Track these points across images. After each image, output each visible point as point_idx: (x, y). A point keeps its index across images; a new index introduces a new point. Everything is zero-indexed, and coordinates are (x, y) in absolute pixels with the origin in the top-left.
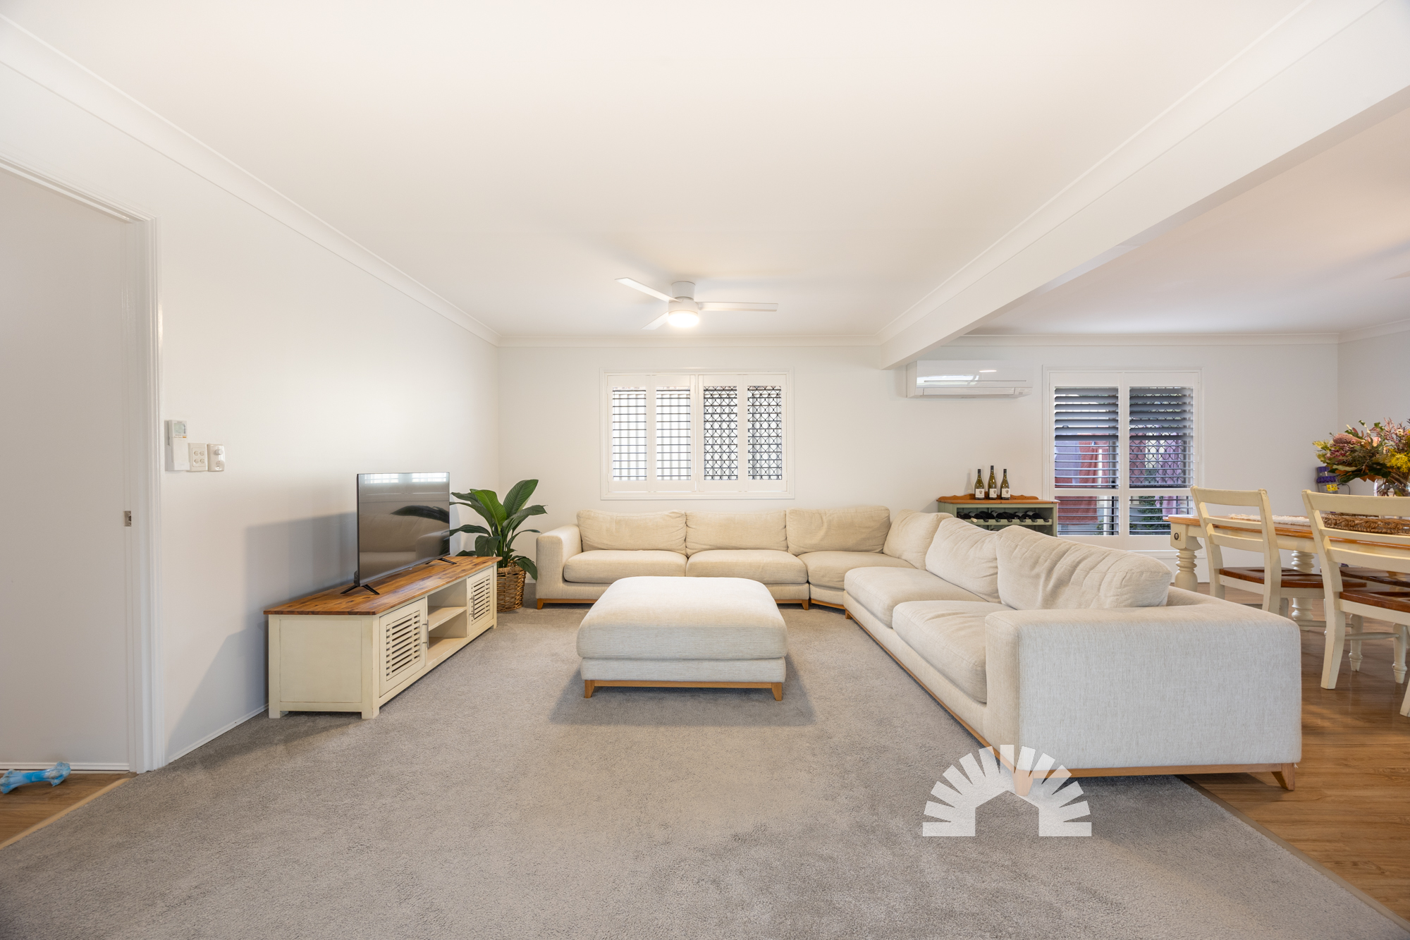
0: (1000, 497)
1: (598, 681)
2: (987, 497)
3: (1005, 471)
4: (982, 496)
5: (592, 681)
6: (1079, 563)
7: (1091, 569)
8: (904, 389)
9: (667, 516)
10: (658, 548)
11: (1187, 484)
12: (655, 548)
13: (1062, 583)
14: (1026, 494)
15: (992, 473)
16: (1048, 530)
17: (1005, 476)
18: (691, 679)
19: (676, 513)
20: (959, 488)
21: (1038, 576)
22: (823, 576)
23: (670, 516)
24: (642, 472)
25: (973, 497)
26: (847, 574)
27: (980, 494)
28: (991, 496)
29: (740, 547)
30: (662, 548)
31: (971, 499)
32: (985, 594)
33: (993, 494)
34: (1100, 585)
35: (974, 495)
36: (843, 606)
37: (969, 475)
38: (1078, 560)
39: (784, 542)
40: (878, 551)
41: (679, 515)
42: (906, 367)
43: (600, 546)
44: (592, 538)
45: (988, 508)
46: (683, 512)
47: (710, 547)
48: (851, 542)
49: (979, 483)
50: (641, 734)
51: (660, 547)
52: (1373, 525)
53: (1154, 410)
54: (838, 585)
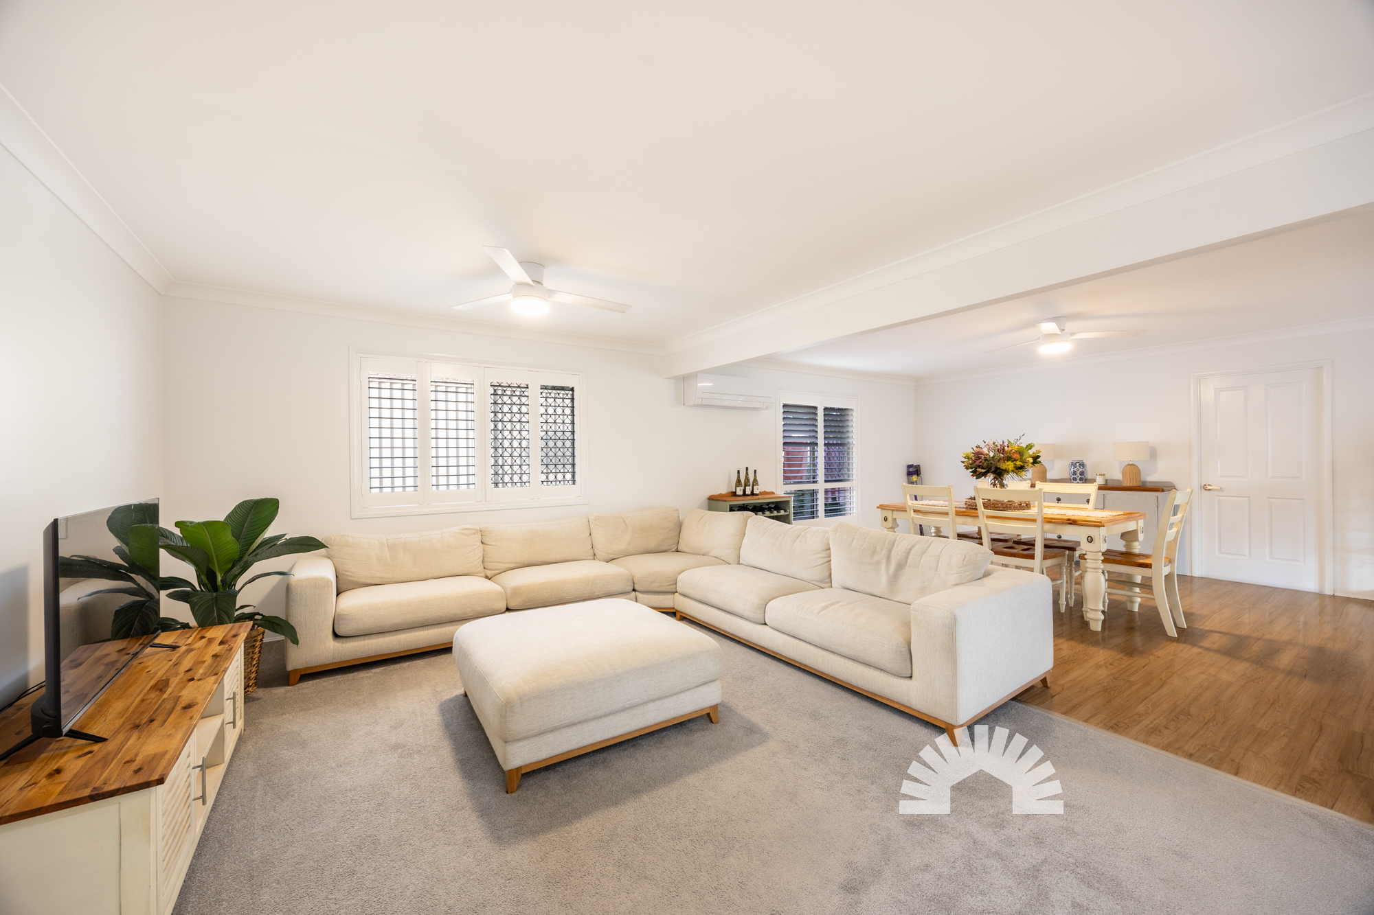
0: (752, 494)
1: (526, 766)
2: (744, 494)
3: (755, 471)
4: (741, 493)
5: (519, 769)
6: (911, 549)
7: (923, 554)
8: (682, 400)
9: (459, 533)
10: (452, 574)
11: (851, 478)
12: (449, 574)
13: (901, 566)
14: (768, 490)
15: (747, 474)
16: (785, 519)
17: (755, 475)
18: (636, 728)
19: (470, 529)
20: (722, 486)
21: (878, 563)
22: (652, 582)
23: (463, 534)
24: (410, 482)
25: (734, 494)
26: (680, 577)
27: (739, 491)
28: (747, 493)
29: (549, 561)
30: (458, 573)
31: (732, 496)
32: (818, 581)
33: (748, 491)
34: (937, 566)
35: (735, 492)
36: (674, 608)
37: (730, 475)
38: (909, 547)
39: (591, 551)
40: (674, 550)
41: (473, 531)
42: (685, 380)
43: (369, 581)
44: (356, 571)
45: (744, 504)
46: (477, 527)
47: (516, 565)
48: (653, 544)
49: (739, 481)
50: (626, 815)
51: (455, 572)
52: (996, 506)
53: (833, 425)
54: (671, 588)
